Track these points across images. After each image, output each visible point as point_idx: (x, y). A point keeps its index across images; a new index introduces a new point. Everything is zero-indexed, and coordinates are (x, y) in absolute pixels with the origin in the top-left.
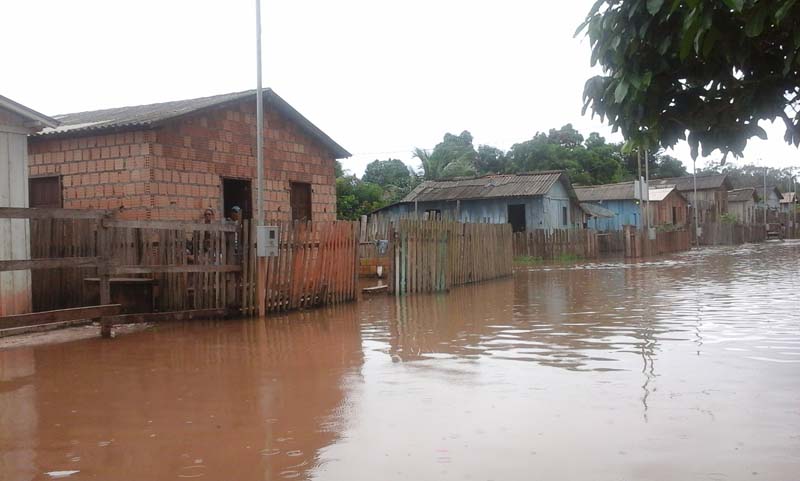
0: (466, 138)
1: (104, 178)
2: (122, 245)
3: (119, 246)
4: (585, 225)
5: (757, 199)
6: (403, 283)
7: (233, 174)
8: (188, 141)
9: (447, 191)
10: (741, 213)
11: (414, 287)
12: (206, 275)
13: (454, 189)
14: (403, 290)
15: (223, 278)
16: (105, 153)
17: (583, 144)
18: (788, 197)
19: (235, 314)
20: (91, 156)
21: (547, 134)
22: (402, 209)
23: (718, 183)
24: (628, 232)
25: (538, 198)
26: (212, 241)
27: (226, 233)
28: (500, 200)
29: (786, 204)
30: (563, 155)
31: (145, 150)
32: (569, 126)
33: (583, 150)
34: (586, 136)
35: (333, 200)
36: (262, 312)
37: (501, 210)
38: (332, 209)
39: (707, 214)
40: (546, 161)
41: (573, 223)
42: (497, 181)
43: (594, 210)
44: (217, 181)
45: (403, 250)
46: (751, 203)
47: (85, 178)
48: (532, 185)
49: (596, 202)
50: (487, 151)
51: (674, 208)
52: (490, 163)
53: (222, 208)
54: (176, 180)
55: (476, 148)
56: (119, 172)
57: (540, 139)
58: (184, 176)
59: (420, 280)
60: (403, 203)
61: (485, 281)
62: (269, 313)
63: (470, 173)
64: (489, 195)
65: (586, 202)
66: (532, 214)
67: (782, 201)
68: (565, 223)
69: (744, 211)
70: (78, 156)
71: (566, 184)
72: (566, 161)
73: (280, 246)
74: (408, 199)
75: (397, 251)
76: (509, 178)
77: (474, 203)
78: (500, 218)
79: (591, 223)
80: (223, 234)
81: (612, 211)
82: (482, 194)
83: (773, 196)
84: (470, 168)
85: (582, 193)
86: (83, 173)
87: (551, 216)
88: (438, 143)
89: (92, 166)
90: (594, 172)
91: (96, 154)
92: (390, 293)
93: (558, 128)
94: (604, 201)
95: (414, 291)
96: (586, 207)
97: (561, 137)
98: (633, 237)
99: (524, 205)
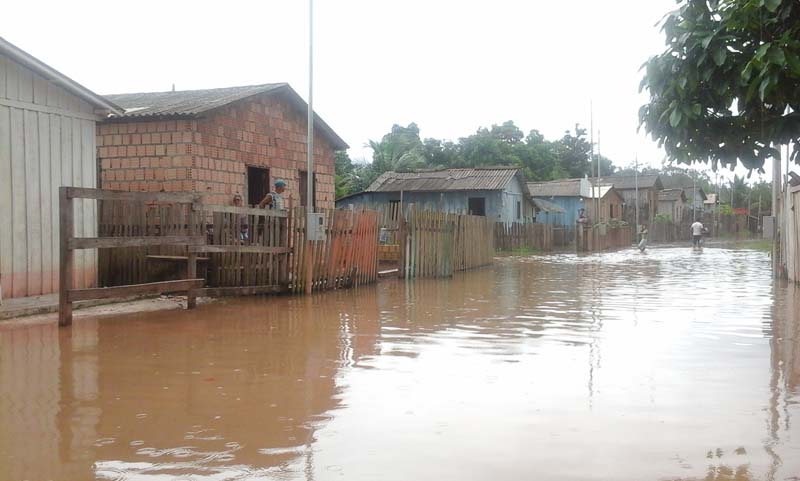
0: (413, 131)
1: (145, 162)
2: (175, 226)
3: (172, 227)
4: (534, 219)
5: (684, 200)
6: (417, 269)
7: (256, 163)
8: (221, 131)
9: (411, 182)
10: (667, 212)
11: (422, 272)
12: (260, 255)
13: (418, 180)
14: (412, 274)
15: (277, 259)
16: (146, 139)
17: (523, 140)
18: (711, 198)
19: (285, 292)
20: (131, 141)
21: (490, 129)
22: (366, 198)
23: (651, 183)
24: (581, 227)
25: (497, 193)
28: (462, 192)
29: (709, 204)
30: (506, 151)
31: (187, 139)
32: (511, 122)
33: (524, 146)
34: (526, 133)
35: (332, 189)
36: (309, 290)
37: (462, 203)
38: (331, 198)
39: (640, 212)
40: (491, 156)
41: (525, 217)
42: (458, 174)
43: (544, 205)
44: (243, 169)
45: (413, 239)
46: (679, 203)
47: (125, 162)
48: (491, 180)
49: (547, 198)
50: (433, 144)
51: (611, 206)
52: (439, 157)
53: (247, 194)
55: (422, 140)
56: (160, 157)
57: (483, 135)
58: (218, 162)
59: (427, 266)
60: (368, 192)
61: (474, 268)
62: (317, 290)
63: (420, 165)
64: (450, 188)
65: (539, 197)
66: (491, 207)
67: (706, 202)
68: (519, 217)
69: (673, 210)
70: (118, 140)
71: (521, 181)
72: (510, 156)
73: (327, 231)
74: (373, 188)
75: (408, 239)
76: (469, 172)
78: (461, 211)
79: (541, 217)
81: (558, 207)
82: (444, 186)
83: (698, 197)
84: (421, 160)
85: (535, 189)
86: (122, 157)
87: (508, 211)
88: (386, 133)
89: (132, 151)
90: (533, 167)
91: (136, 140)
92: (401, 277)
93: (500, 124)
94: (556, 197)
95: (422, 275)
96: (538, 202)
97: (503, 133)
98: (585, 233)
99: (483, 199)
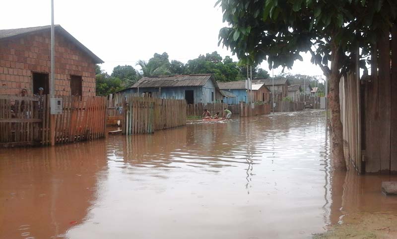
0: (165, 56)
4: (222, 101)
5: (301, 90)
6: (130, 129)
7: (39, 70)
8: (13, 51)
9: (155, 82)
10: (294, 96)
11: (136, 131)
12: (22, 123)
13: (159, 81)
14: (130, 132)
15: (32, 126)
17: (222, 61)
18: (315, 89)
19: (38, 144)
21: (205, 56)
22: (131, 91)
23: (284, 82)
24: (242, 104)
25: (200, 88)
26: (25, 106)
27: (33, 101)
28: (182, 88)
29: (314, 93)
30: (212, 67)
32: (216, 52)
33: (222, 64)
34: (224, 58)
35: (94, 85)
36: (53, 144)
37: (182, 93)
38: (93, 90)
39: (278, 97)
40: (204, 69)
41: (216, 100)
42: (180, 78)
43: (226, 94)
44: (29, 73)
45: (131, 112)
46: (298, 92)
48: (197, 81)
49: (227, 90)
50: (176, 64)
51: (263, 94)
52: (177, 69)
54: (6, 72)
55: (170, 62)
57: (201, 58)
58: (11, 70)
59: (139, 127)
60: (132, 88)
61: (172, 128)
62: (58, 144)
63: (167, 74)
64: (176, 85)
65: (223, 90)
66: (197, 95)
67: (312, 91)
68: (213, 100)
69: (295, 96)
71: (213, 81)
72: (214, 69)
73: (63, 109)
74: (135, 86)
75: (127, 112)
76: (186, 77)
77: (168, 89)
78: (181, 97)
79: (225, 100)
80: (32, 102)
81: (235, 95)
82: (173, 84)
83: (308, 89)
84: (167, 71)
85: (221, 85)
87: (206, 97)
88: (151, 58)
90: (227, 75)
92: (123, 134)
93: (211, 53)
94: (231, 90)
95: (136, 133)
96: (223, 92)
97: (212, 58)
98: (244, 107)
99: (193, 91)
